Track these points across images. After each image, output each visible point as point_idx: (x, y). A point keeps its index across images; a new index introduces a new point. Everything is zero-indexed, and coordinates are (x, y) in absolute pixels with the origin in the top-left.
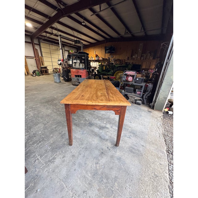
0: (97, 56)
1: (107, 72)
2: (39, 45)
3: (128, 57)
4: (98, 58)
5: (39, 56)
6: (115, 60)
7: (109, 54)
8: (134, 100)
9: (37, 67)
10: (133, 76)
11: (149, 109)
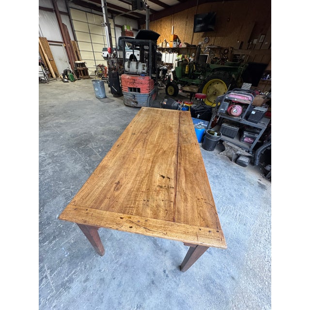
0: (176, 38)
1: (190, 78)
2: (68, 14)
3: (242, 43)
4: (178, 43)
5: (70, 40)
6: (213, 50)
7: (201, 34)
8: (234, 154)
9: (70, 63)
10: (244, 106)
11: (262, 179)
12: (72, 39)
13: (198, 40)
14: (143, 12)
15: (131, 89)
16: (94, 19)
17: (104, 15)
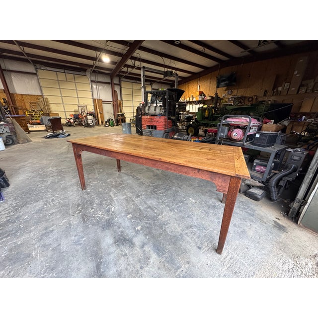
0: (201, 93)
2: (120, 85)
4: (203, 97)
5: (117, 99)
7: (224, 88)
9: (114, 115)
10: (244, 128)
12: (119, 99)
13: (222, 93)
14: (172, 78)
15: (149, 127)
16: (135, 86)
17: (142, 82)
